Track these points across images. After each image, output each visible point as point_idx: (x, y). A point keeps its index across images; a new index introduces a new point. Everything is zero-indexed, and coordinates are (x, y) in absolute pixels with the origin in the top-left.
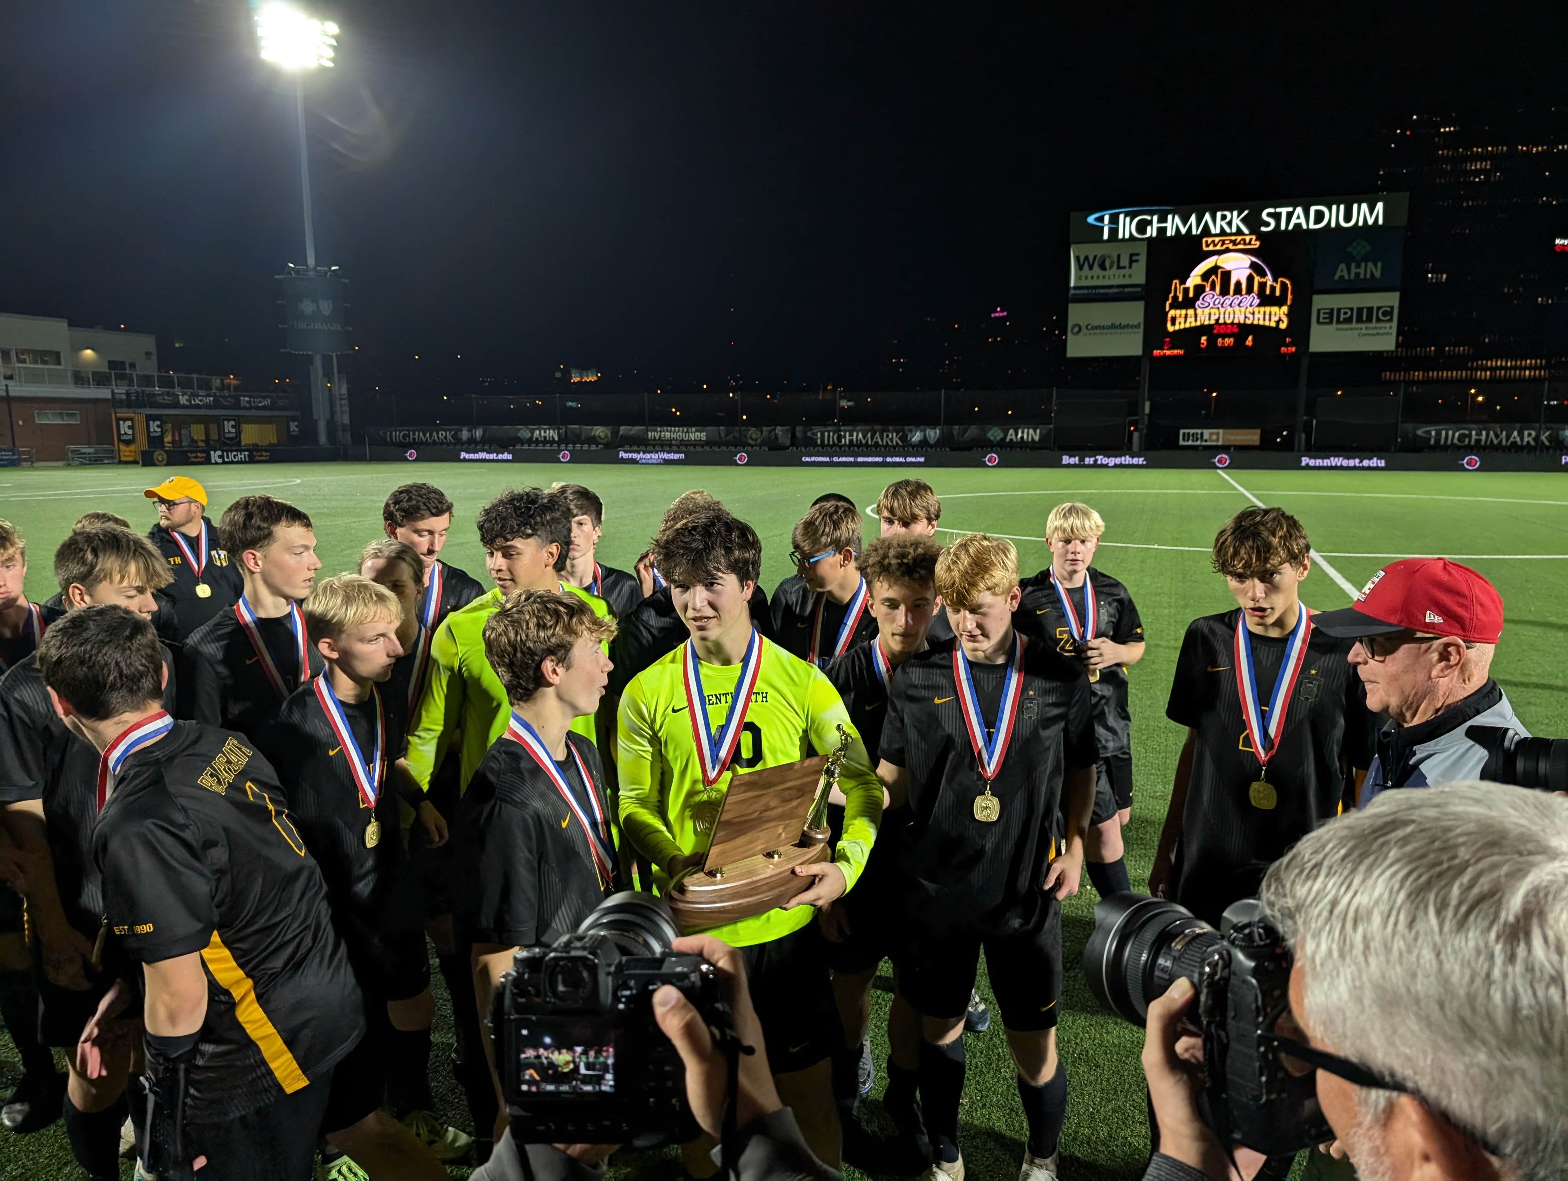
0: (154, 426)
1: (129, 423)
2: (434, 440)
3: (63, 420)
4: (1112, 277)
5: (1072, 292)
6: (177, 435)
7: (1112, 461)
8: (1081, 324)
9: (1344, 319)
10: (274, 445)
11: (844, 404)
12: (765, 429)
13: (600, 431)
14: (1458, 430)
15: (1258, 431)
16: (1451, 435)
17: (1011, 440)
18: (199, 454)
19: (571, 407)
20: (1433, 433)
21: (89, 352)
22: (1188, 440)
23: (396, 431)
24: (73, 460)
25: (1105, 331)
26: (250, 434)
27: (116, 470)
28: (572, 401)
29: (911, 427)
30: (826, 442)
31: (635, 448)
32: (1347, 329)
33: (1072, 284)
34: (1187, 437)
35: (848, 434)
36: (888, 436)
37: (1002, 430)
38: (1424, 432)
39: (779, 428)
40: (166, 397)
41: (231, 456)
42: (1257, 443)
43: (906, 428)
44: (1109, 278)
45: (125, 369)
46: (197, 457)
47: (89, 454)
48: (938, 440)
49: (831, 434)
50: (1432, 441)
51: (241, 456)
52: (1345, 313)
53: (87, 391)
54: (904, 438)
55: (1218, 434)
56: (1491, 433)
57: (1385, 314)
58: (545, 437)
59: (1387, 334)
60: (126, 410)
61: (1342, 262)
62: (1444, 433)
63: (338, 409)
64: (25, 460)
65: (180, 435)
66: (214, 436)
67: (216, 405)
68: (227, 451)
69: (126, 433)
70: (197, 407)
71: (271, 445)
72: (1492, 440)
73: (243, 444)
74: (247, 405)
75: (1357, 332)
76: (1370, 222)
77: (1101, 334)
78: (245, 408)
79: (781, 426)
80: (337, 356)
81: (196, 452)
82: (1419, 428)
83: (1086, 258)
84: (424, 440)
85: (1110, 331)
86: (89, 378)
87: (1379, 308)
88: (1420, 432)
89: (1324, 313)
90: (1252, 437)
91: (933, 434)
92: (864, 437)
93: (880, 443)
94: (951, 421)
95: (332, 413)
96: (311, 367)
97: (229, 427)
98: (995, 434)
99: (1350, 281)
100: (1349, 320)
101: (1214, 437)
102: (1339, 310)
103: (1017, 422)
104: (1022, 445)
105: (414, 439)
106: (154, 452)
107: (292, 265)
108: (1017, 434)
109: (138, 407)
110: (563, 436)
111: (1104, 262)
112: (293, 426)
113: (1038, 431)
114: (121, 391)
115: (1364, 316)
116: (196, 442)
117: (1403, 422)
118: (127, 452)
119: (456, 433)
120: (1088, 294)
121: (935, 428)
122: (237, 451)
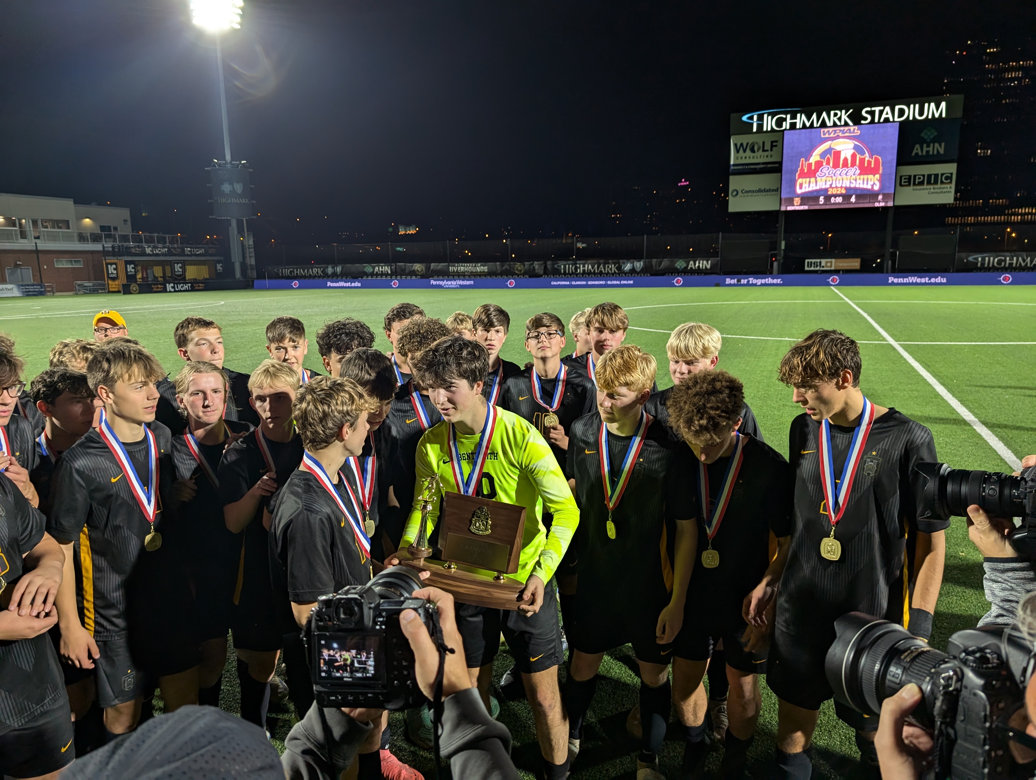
0: (130, 268)
1: (114, 266)
2: (310, 275)
3: (72, 265)
4: (759, 157)
5: (732, 168)
6: (145, 273)
7: (759, 282)
8: (738, 189)
9: (918, 182)
10: (207, 279)
11: (580, 245)
12: (526, 263)
13: (418, 267)
14: (997, 257)
15: (859, 260)
16: (993, 260)
17: (691, 268)
18: (159, 286)
19: (399, 251)
20: (980, 259)
21: (87, 221)
22: (811, 267)
23: (285, 269)
24: (79, 291)
25: (755, 194)
26: (192, 272)
27: (106, 297)
28: (400, 247)
29: (624, 261)
30: (567, 272)
31: (441, 278)
32: (921, 189)
33: (732, 163)
34: (810, 264)
35: (581, 266)
36: (608, 267)
37: (686, 262)
38: (974, 259)
39: (536, 263)
40: (137, 249)
41: (180, 286)
42: (858, 268)
43: (621, 261)
44: (757, 158)
45: (111, 231)
46: (158, 288)
47: (89, 286)
48: (642, 269)
49: (571, 266)
50: (979, 265)
51: (186, 287)
52: (919, 178)
53: (86, 245)
54: (619, 268)
55: (831, 262)
56: (1020, 259)
57: (947, 178)
58: (382, 271)
59: (948, 192)
60: (112, 258)
61: (917, 143)
62: (987, 259)
63: (248, 255)
64: (49, 291)
65: (147, 274)
66: (169, 274)
67: (170, 253)
68: (177, 284)
69: (112, 273)
70: (157, 255)
71: (205, 279)
72: (1020, 263)
73: (187, 279)
74: (189, 253)
75: (927, 191)
76: (937, 115)
77: (752, 196)
78: (188, 255)
79: (537, 261)
80: (246, 220)
81: (157, 284)
82: (969, 256)
83: (742, 145)
84: (304, 274)
85: (758, 193)
86: (87, 237)
87: (942, 175)
88: (970, 259)
89: (905, 179)
90: (855, 263)
91: (639, 265)
92: (593, 268)
93: (604, 272)
94: (650, 256)
95: (244, 257)
96: (230, 228)
97: (178, 267)
98: (680, 264)
99: (922, 155)
100: (921, 183)
101: (829, 264)
102: (915, 176)
103: (695, 256)
104: (699, 271)
105: (297, 274)
106: (130, 285)
107: (216, 161)
108: (695, 264)
109: (120, 256)
110: (394, 270)
111: (753, 147)
112: (219, 267)
113: (709, 262)
114: (108, 245)
115: (933, 180)
116: (157, 278)
117: (958, 252)
118: (113, 285)
119: (324, 270)
120: (743, 169)
121: (640, 261)
122: (183, 283)
